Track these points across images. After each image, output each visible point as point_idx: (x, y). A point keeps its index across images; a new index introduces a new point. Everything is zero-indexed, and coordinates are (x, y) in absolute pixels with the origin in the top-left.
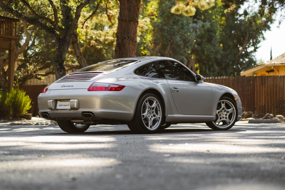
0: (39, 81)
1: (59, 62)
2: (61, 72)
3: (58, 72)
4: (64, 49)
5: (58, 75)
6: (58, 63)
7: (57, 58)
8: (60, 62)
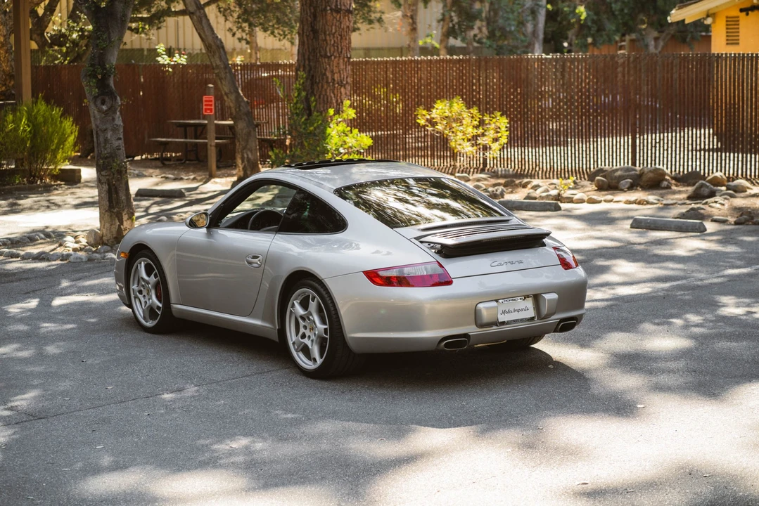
0: (136, 36)
1: (95, 77)
2: (103, 103)
3: (96, 106)
4: (109, 37)
5: (96, 112)
6: (94, 80)
7: (92, 65)
8: (100, 77)
